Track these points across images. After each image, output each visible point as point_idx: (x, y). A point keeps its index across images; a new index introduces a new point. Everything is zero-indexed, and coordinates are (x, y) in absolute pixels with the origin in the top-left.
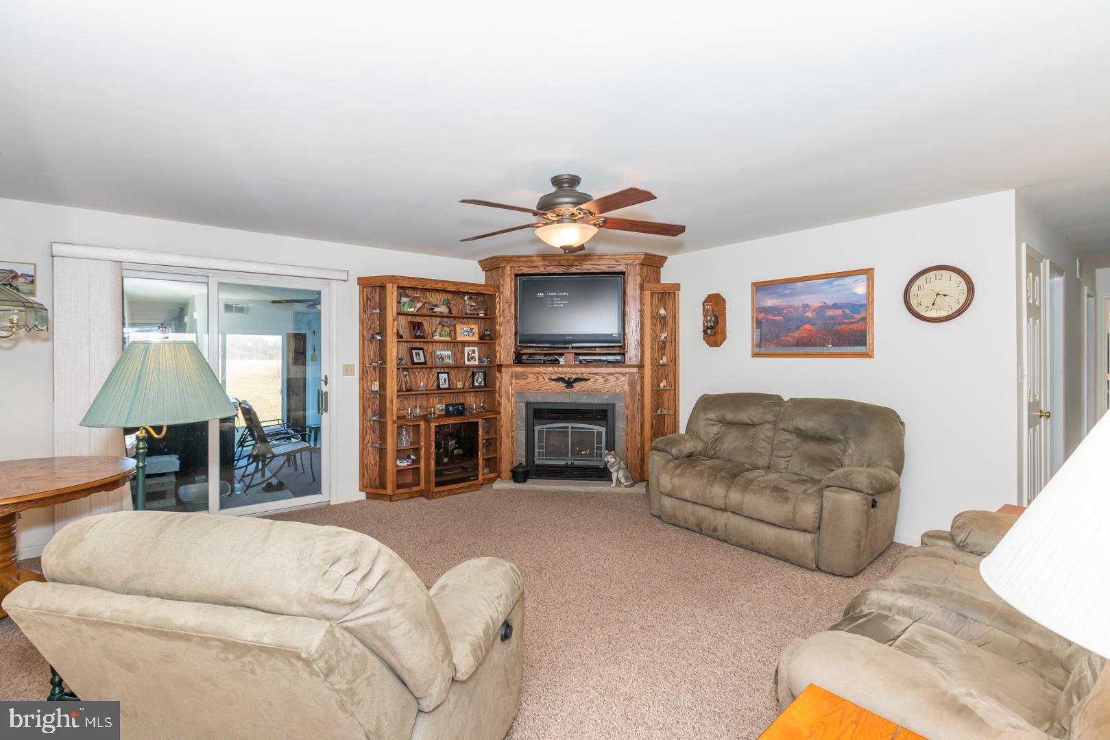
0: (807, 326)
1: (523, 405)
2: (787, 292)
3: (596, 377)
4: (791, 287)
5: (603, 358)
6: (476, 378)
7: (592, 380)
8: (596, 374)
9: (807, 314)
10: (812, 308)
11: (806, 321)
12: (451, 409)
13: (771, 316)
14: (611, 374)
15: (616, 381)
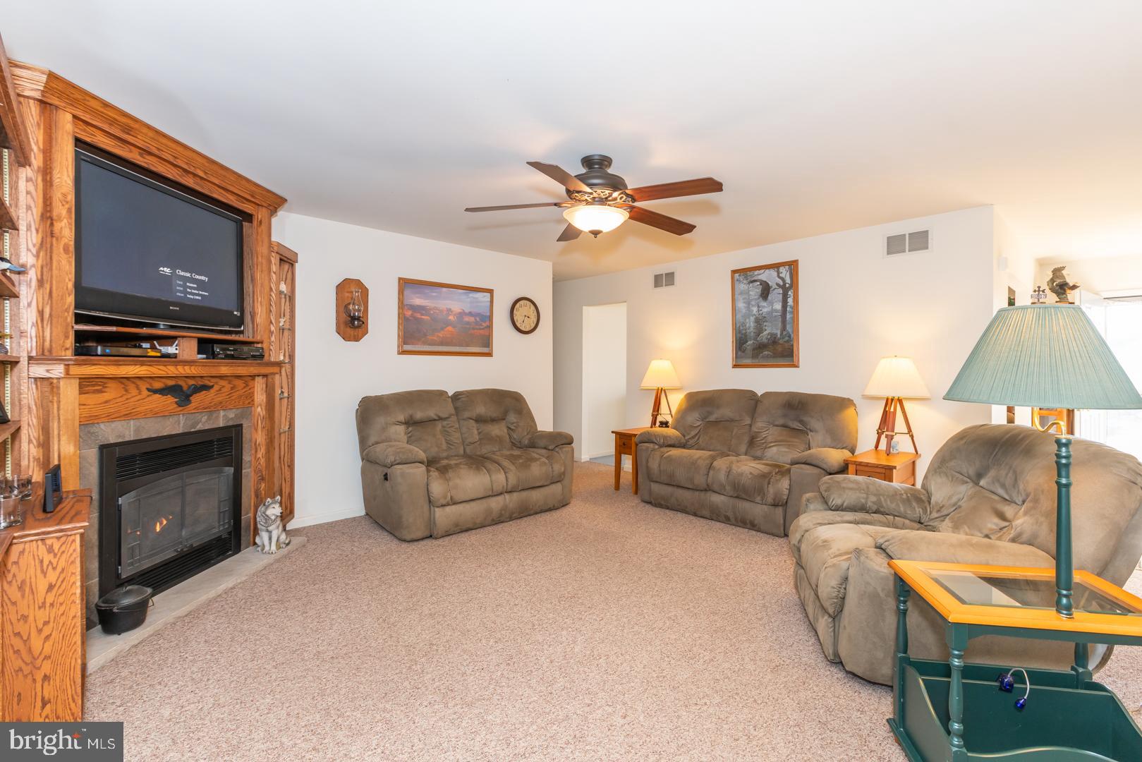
0: (450, 328)
1: (94, 452)
2: (434, 294)
3: (222, 383)
4: (437, 291)
7: (216, 388)
8: (221, 377)
9: (450, 318)
10: (454, 313)
11: (448, 323)
13: (418, 314)
14: (239, 377)
15: (245, 387)
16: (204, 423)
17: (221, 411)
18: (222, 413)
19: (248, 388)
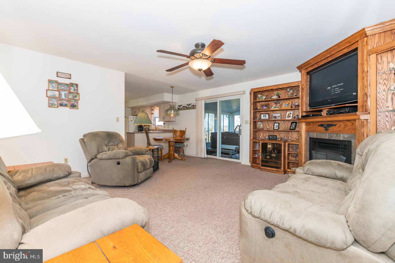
1: (309, 139)
3: (341, 123)
5: (347, 105)
6: (292, 125)
7: (338, 125)
8: (340, 121)
12: (271, 137)
14: (348, 121)
15: (351, 125)
16: (335, 137)
17: (342, 134)
18: (342, 135)
19: (353, 126)
